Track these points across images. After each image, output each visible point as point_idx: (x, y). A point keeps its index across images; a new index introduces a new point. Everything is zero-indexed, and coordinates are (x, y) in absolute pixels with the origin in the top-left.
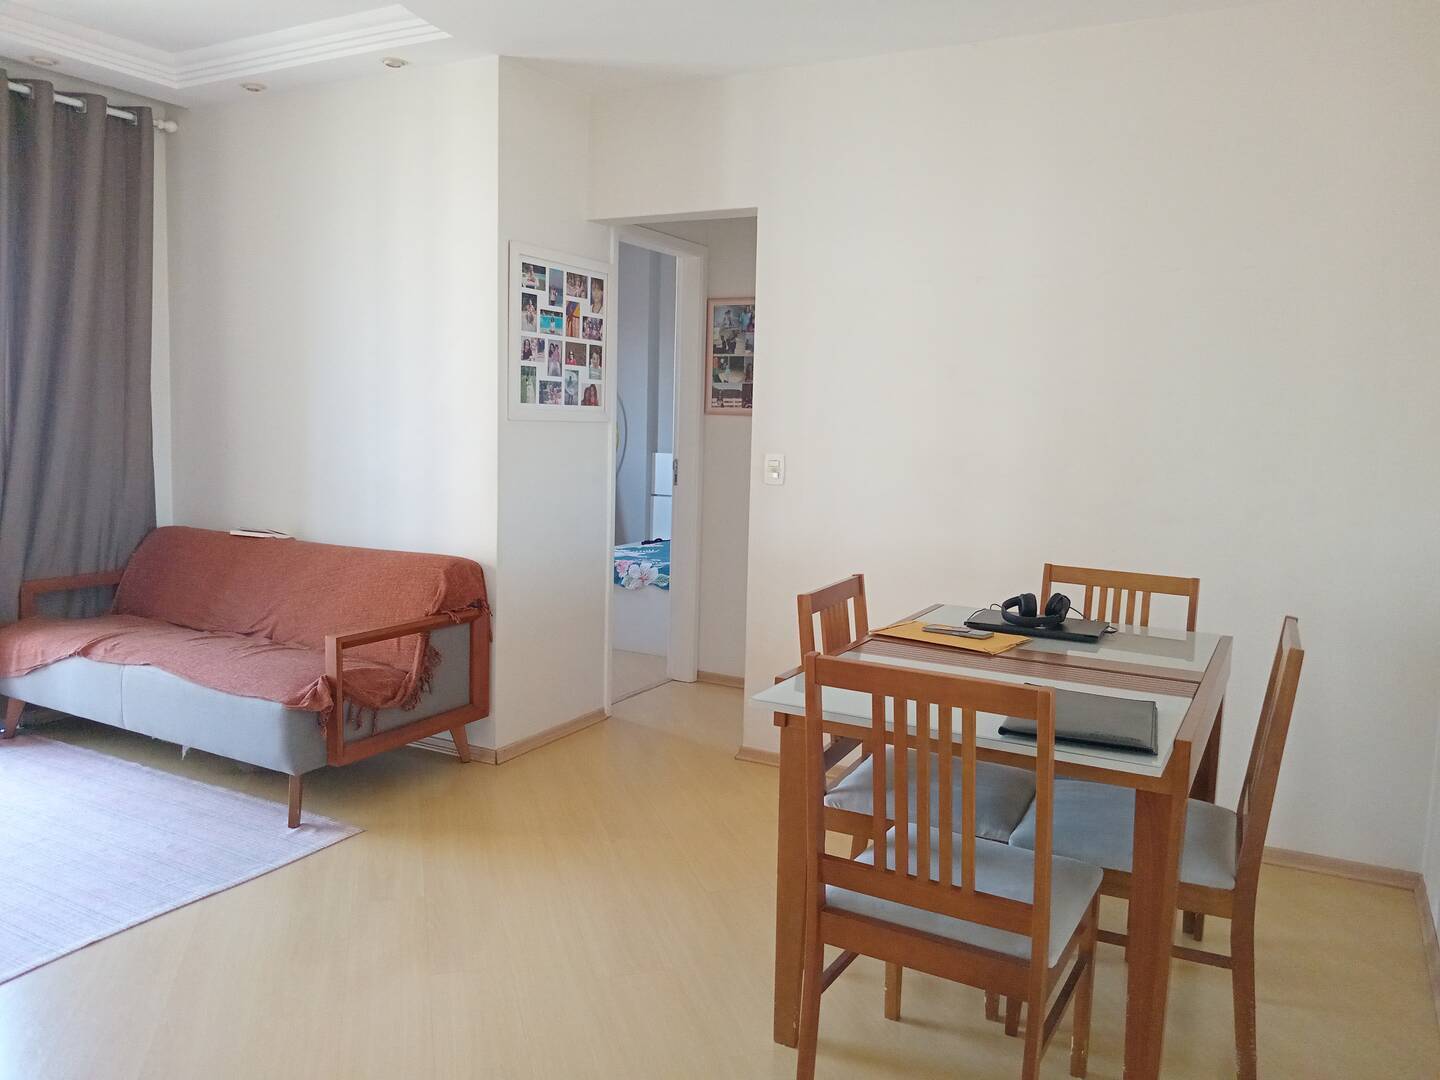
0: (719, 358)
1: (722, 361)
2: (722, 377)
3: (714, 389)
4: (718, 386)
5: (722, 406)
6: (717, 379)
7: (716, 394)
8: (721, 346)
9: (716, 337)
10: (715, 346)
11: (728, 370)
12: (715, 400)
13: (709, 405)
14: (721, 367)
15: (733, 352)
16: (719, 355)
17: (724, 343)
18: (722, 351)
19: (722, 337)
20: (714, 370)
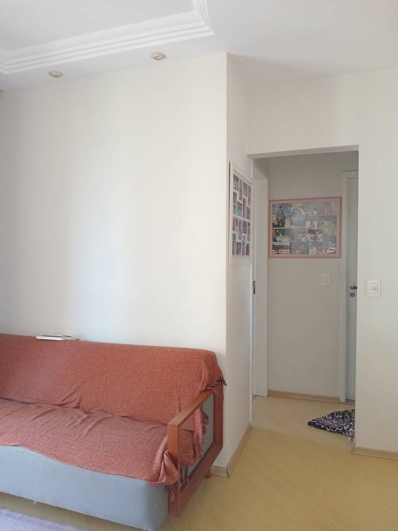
0: (276, 230)
1: (278, 231)
2: (277, 239)
3: (273, 245)
4: (276, 244)
5: (278, 253)
6: (275, 240)
7: (274, 247)
8: (277, 224)
9: (274, 219)
10: (273, 224)
11: (281, 236)
12: (274, 250)
13: (271, 253)
14: (277, 234)
15: (284, 227)
16: (276, 228)
17: (278, 222)
18: (278, 226)
19: (278, 219)
20: (273, 235)
